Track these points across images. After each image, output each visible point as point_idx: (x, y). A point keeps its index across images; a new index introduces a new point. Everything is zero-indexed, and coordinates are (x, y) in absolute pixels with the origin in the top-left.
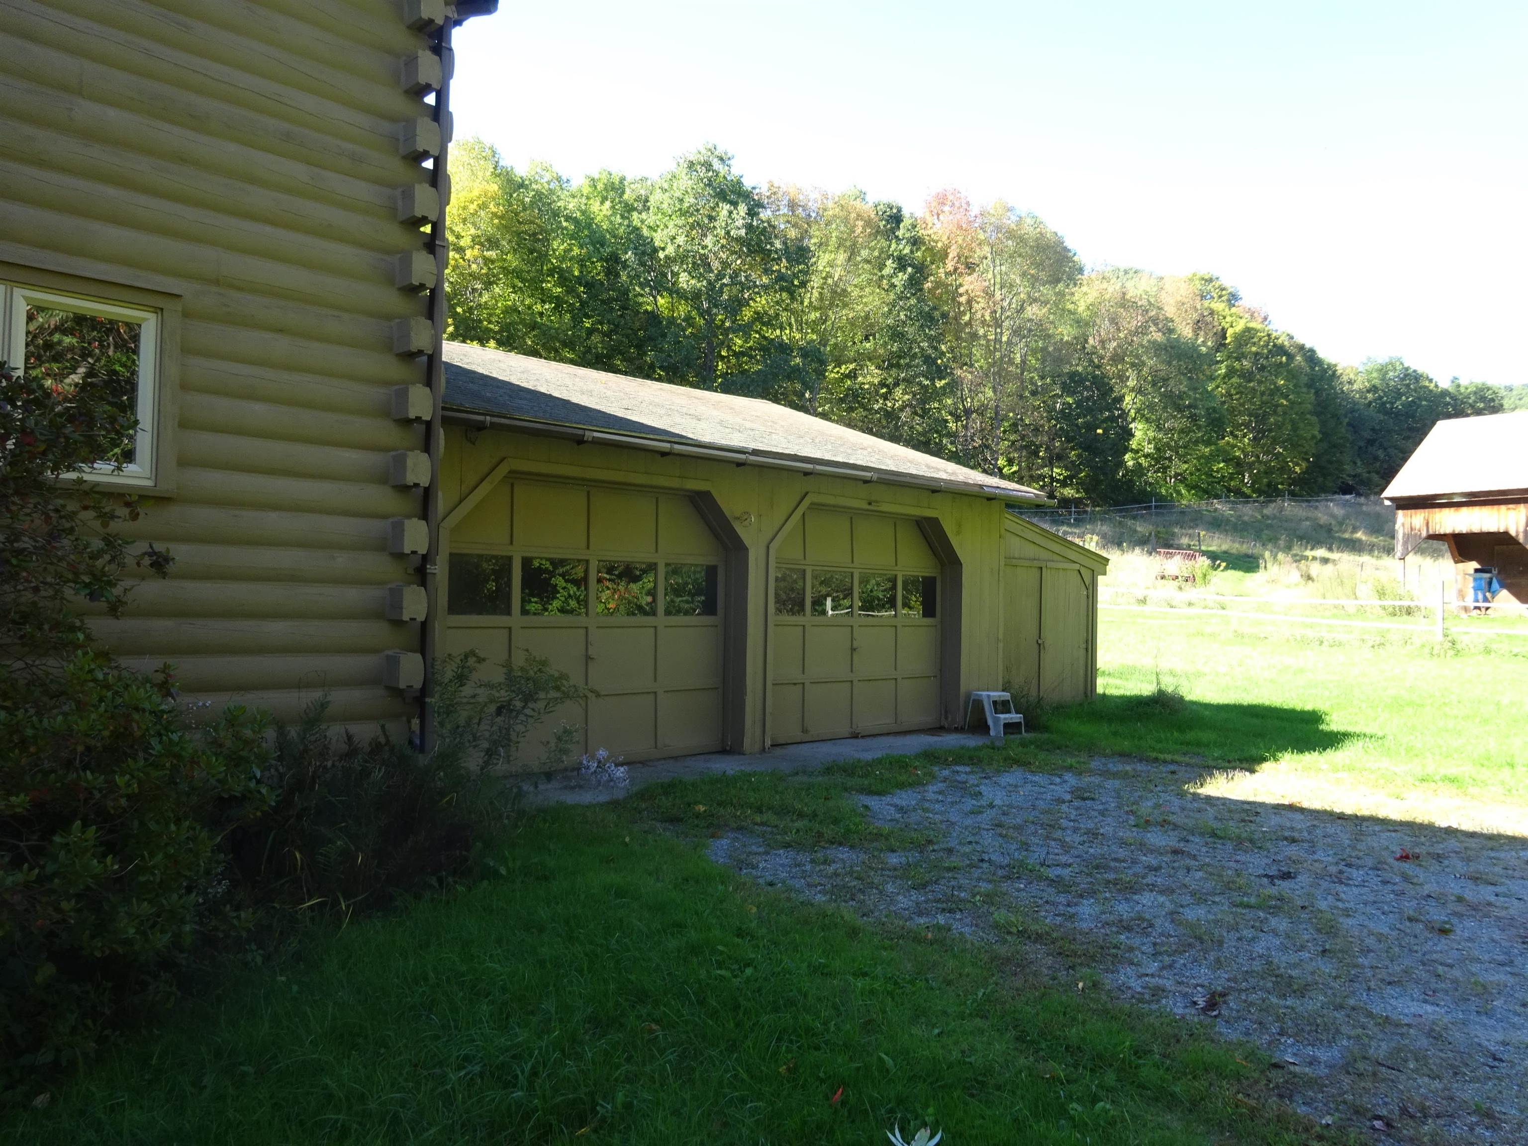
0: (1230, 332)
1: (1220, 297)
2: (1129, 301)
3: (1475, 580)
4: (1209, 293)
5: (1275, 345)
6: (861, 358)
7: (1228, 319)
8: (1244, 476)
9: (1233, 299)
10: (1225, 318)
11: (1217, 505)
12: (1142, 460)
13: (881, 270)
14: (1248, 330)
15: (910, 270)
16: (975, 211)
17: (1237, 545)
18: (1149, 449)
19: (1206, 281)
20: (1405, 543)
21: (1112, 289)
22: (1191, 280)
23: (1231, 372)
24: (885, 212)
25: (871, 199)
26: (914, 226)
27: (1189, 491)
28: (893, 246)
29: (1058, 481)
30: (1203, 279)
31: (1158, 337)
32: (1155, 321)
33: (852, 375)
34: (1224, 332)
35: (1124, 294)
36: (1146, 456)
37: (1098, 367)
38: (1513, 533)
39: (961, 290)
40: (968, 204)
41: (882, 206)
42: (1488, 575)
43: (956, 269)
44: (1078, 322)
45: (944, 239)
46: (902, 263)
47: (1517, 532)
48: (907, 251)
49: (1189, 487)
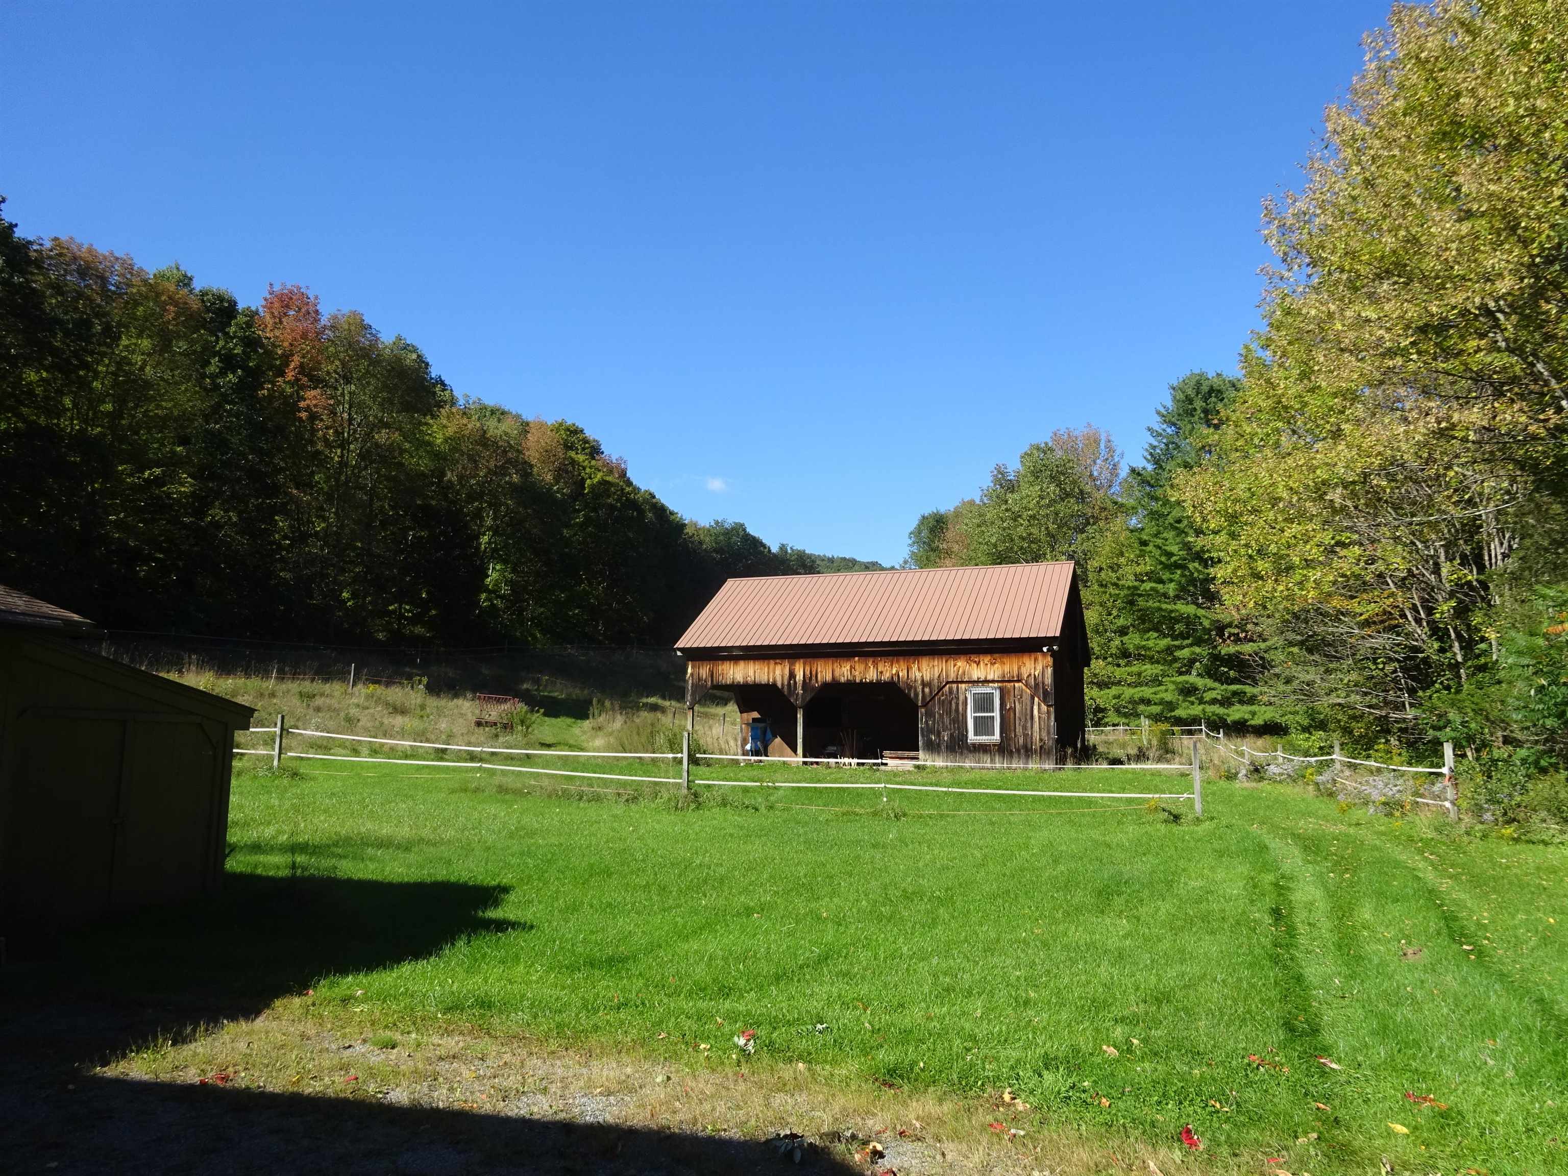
0: (588, 482)
1: (584, 449)
2: (488, 439)
3: (752, 729)
4: (573, 443)
5: (628, 499)
6: (172, 463)
7: (588, 470)
8: (598, 623)
9: (594, 451)
10: (584, 468)
11: (570, 650)
12: (497, 602)
13: (203, 367)
14: (603, 482)
15: (240, 372)
16: (324, 321)
17: (577, 691)
18: (505, 590)
19: (571, 432)
20: (693, 694)
21: (473, 424)
22: (558, 430)
23: (588, 521)
24: (214, 303)
25: (198, 285)
26: (249, 325)
27: (544, 635)
28: (221, 343)
29: (406, 618)
30: (568, 430)
31: (515, 478)
32: (514, 463)
33: (159, 482)
34: (583, 481)
35: (485, 432)
36: (502, 597)
37: (454, 502)
38: (779, 685)
39: (302, 404)
40: (317, 312)
41: (210, 297)
42: (762, 725)
43: (297, 380)
44: (436, 455)
45: (286, 344)
46: (229, 362)
47: (783, 684)
48: (238, 351)
49: (544, 632)
